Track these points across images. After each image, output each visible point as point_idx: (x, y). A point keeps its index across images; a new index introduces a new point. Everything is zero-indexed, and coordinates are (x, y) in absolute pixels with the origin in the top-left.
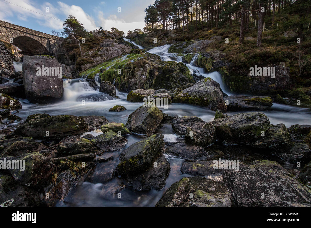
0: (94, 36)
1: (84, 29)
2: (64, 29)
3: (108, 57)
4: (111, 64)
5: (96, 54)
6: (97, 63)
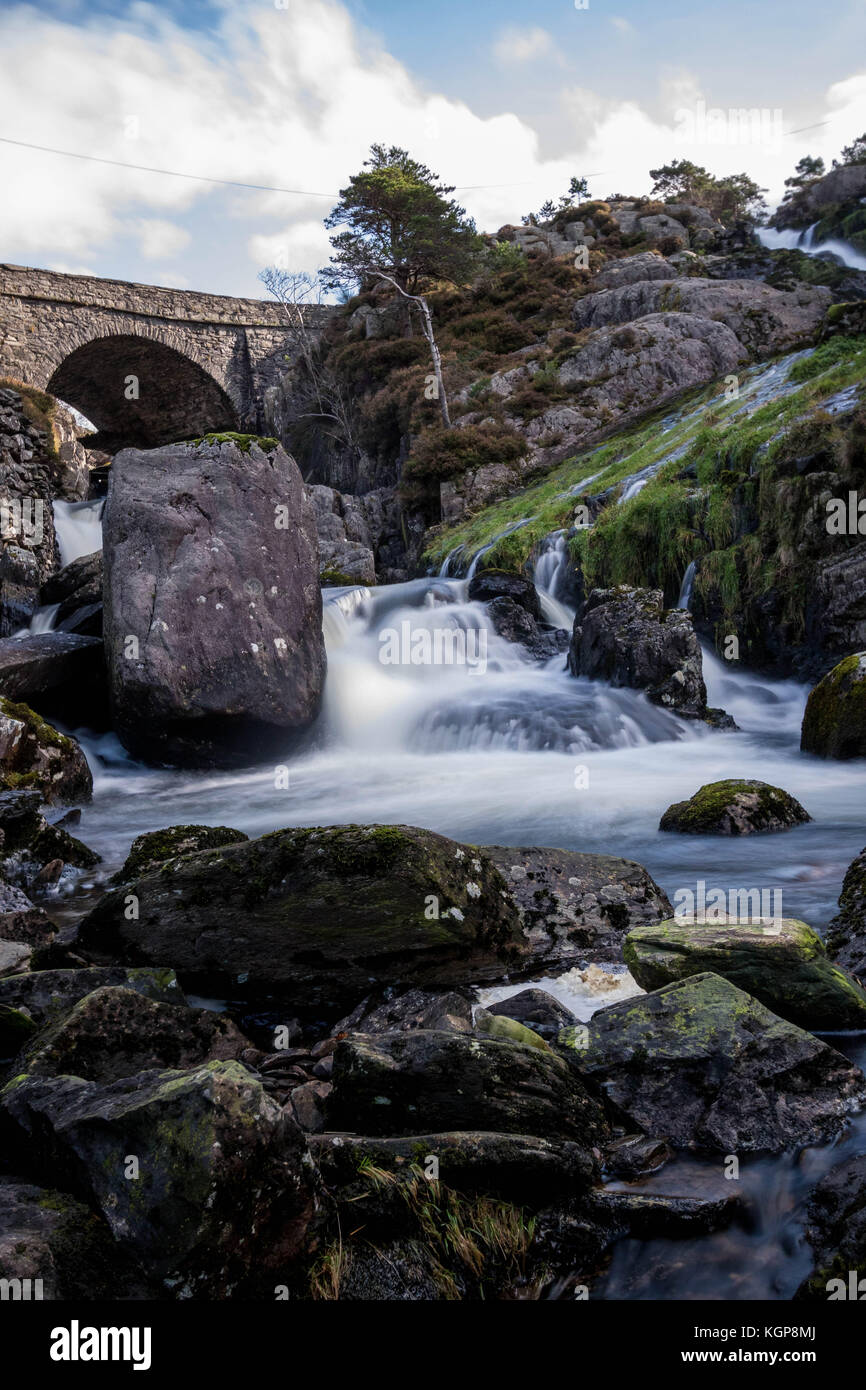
0: (532, 255)
1: (464, 218)
2: (336, 242)
4: (660, 449)
5: (543, 389)
6: (549, 455)
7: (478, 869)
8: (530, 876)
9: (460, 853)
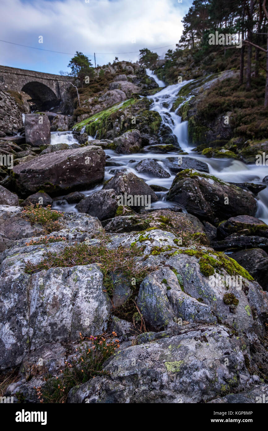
3: (108, 104)
5: (96, 102)
6: (94, 113)
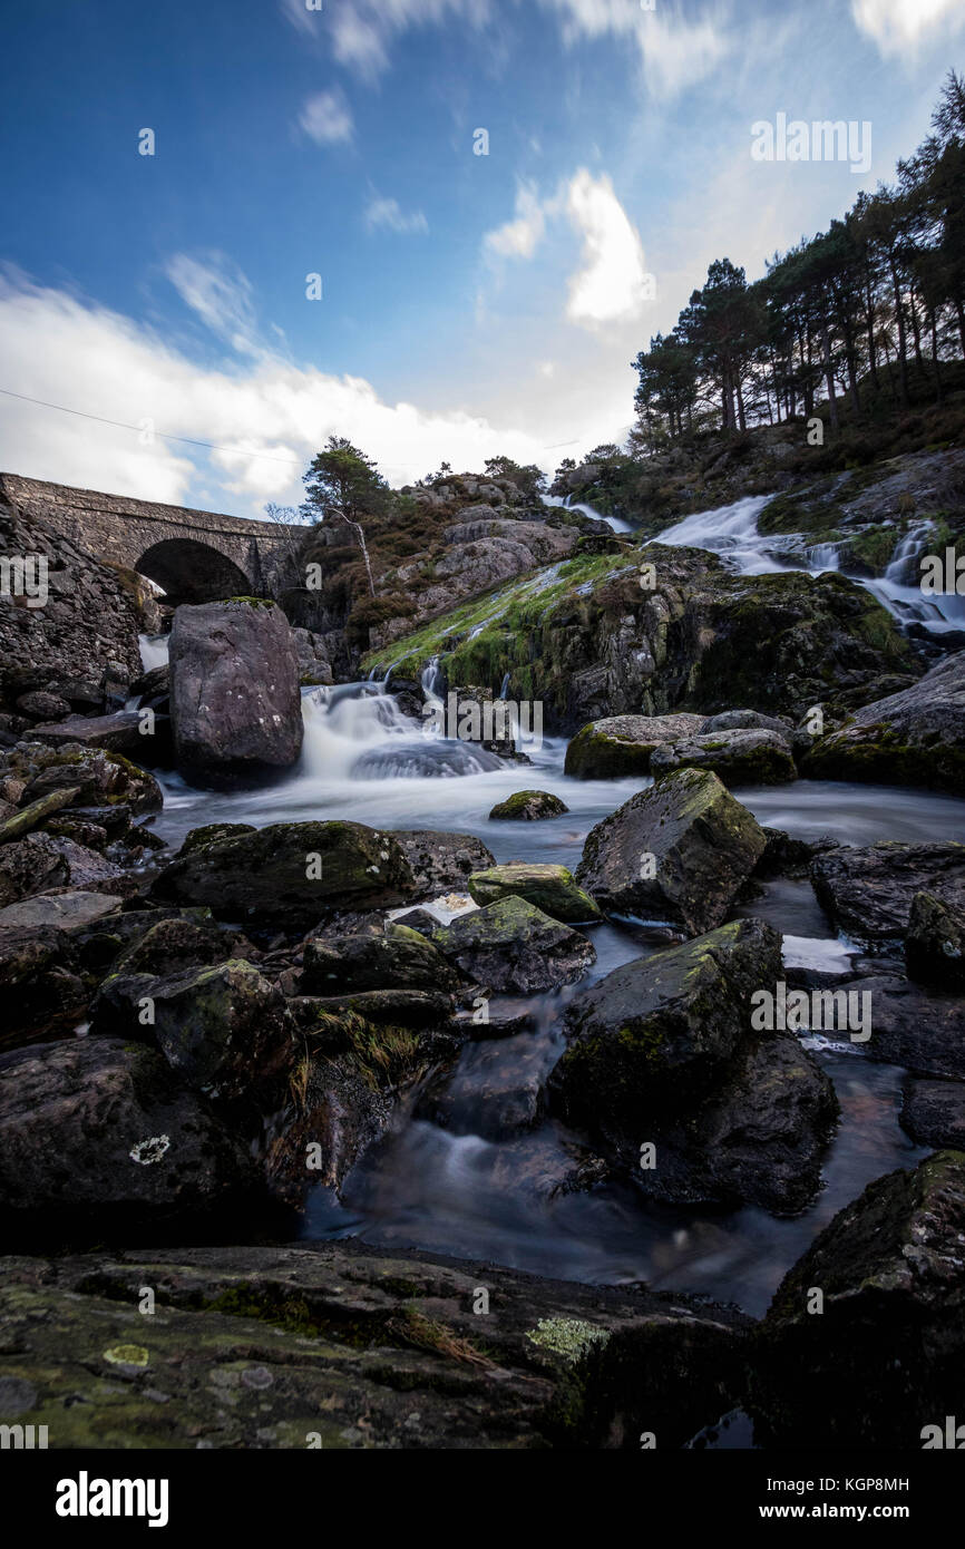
0: (420, 503)
1: (383, 480)
2: (309, 490)
3: (473, 584)
4: (491, 611)
5: (426, 577)
6: (430, 614)
7: (387, 844)
8: (418, 846)
9: (377, 835)
